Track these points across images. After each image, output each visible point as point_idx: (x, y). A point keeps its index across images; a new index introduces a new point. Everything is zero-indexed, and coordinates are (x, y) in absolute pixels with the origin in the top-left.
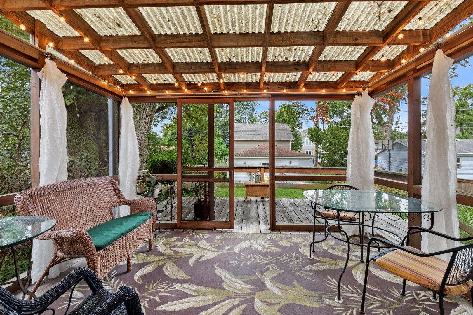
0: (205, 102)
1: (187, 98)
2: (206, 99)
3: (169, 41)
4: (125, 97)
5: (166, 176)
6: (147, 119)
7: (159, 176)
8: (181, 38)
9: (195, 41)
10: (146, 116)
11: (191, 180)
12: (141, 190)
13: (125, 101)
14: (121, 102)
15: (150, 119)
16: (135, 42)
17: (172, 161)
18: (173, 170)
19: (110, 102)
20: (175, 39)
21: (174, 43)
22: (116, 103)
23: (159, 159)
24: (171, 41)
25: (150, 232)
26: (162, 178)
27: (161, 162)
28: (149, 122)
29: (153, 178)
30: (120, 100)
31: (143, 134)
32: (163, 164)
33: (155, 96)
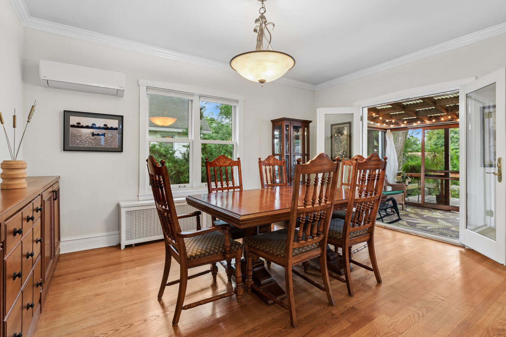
0: (442, 128)
1: (429, 126)
2: (442, 126)
3: (412, 107)
4: (388, 129)
5: (414, 174)
6: (403, 136)
7: (410, 174)
8: (418, 105)
9: (426, 105)
10: (402, 134)
11: (432, 178)
12: (398, 180)
13: (389, 131)
14: (386, 132)
15: (405, 136)
16: (395, 110)
17: (418, 165)
18: (419, 171)
19: (380, 133)
20: (415, 105)
21: (414, 107)
22: (383, 133)
23: (410, 164)
24: (413, 107)
25: (402, 200)
26: (411, 175)
27: (411, 166)
28: (404, 138)
29: (405, 174)
30: (385, 131)
31: (400, 147)
32: (412, 167)
33: (407, 127)
